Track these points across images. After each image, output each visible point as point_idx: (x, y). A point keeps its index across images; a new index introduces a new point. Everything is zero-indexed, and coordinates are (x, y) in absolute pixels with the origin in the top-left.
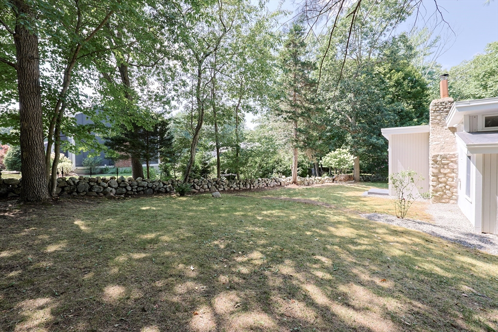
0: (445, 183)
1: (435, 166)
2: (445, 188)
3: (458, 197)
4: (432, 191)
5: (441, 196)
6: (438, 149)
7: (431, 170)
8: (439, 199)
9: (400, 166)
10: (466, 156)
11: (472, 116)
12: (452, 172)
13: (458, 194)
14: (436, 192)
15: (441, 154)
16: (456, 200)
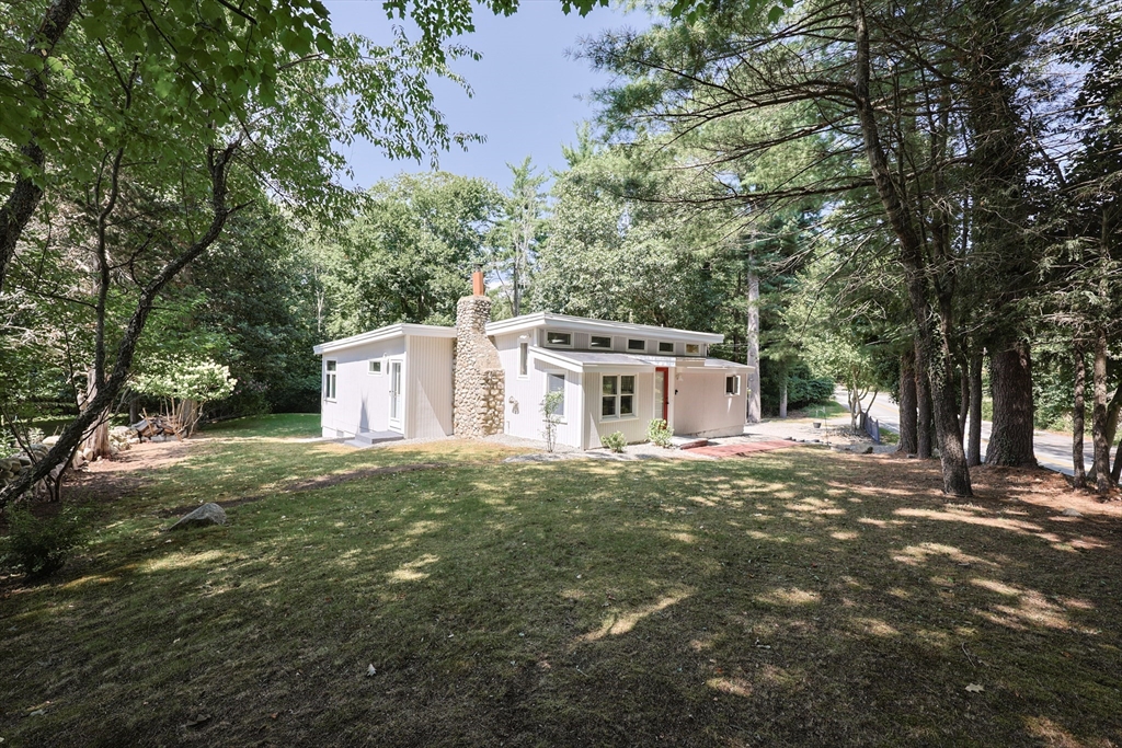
0: (495, 408)
1: (486, 387)
2: (494, 415)
3: (506, 424)
4: (480, 421)
5: (491, 425)
6: (485, 364)
7: (482, 392)
8: (489, 431)
9: (420, 388)
10: (545, 374)
11: (541, 330)
12: (500, 393)
13: (506, 420)
14: (486, 420)
15: (491, 370)
16: (503, 428)
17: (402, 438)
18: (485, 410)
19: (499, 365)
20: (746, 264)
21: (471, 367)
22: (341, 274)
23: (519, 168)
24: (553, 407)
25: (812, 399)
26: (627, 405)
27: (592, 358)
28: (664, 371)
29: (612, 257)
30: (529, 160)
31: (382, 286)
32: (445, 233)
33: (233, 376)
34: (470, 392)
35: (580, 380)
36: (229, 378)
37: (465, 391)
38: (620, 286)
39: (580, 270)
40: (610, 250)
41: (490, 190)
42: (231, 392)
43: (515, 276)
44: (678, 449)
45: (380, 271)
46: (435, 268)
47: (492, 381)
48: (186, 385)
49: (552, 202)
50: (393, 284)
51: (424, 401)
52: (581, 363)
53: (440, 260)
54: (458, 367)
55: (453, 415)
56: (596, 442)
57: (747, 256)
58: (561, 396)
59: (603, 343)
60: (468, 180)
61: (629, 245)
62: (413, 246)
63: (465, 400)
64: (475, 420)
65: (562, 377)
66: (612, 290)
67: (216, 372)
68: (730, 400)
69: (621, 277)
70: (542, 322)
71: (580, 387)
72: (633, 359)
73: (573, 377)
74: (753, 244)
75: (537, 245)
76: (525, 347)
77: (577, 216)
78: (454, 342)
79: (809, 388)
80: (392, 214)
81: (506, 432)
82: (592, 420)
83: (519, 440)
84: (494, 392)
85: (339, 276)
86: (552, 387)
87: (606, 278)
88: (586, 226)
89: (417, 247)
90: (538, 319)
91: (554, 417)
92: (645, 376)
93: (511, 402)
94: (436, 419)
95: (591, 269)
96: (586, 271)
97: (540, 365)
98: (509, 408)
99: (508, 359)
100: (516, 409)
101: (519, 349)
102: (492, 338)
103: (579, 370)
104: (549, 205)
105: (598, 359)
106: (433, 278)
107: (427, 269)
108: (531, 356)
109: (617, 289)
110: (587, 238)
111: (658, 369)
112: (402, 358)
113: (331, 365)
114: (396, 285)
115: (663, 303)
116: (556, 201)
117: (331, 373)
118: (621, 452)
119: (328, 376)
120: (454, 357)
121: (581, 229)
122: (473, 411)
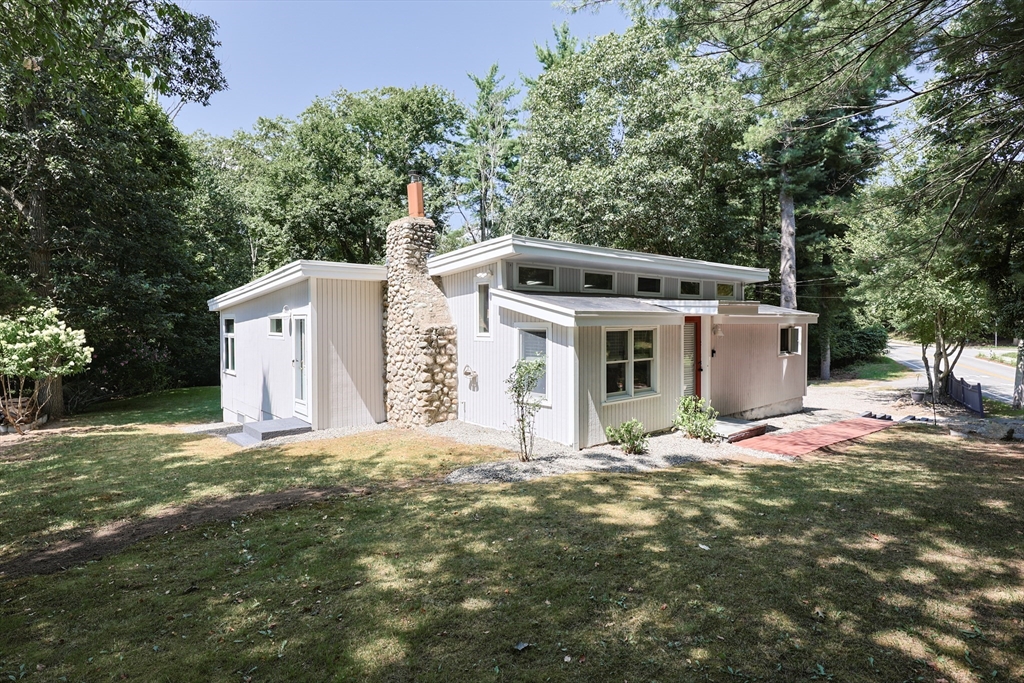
0: (443, 382)
1: (429, 352)
2: (443, 393)
3: (461, 407)
4: (422, 403)
5: (438, 408)
6: (427, 317)
7: (424, 360)
8: (434, 416)
9: (334, 355)
10: (516, 331)
11: (508, 263)
12: (450, 360)
13: (460, 400)
14: (430, 401)
15: (436, 326)
16: (456, 412)
17: (309, 429)
18: (427, 386)
19: (449, 319)
20: (777, 182)
21: (407, 323)
22: (267, 215)
23: (483, 79)
24: (528, 382)
25: (858, 355)
26: (643, 376)
27: (587, 304)
28: (694, 322)
29: (604, 176)
30: (495, 69)
31: (316, 225)
32: (391, 157)
33: (89, 343)
34: (407, 359)
35: (571, 340)
36: (84, 345)
37: (400, 358)
38: (615, 212)
39: (562, 194)
40: (600, 167)
41: (445, 101)
42: (88, 365)
43: (482, 212)
44: (725, 443)
45: (311, 206)
46: (380, 201)
47: (438, 343)
48: (15, 357)
49: (525, 118)
50: (329, 223)
51: (340, 375)
52: (572, 312)
53: (386, 191)
54: (390, 324)
55: (385, 394)
56: (598, 435)
57: (779, 172)
58: (542, 366)
59: (600, 283)
60: (419, 89)
61: (625, 159)
62: (351, 175)
63: (401, 372)
64: (414, 400)
65: (542, 334)
66: (605, 218)
67: (63, 337)
68: (785, 362)
69: (618, 201)
70: (510, 250)
71: (571, 350)
72: (648, 305)
73: (560, 334)
74: (786, 157)
75: (507, 173)
76: (484, 290)
77: (557, 125)
78: (384, 287)
79: (854, 341)
80: (324, 135)
81: (461, 418)
82: (591, 402)
83: (479, 431)
84: (441, 360)
85: (263, 216)
86: (526, 352)
87: (598, 201)
88: (568, 139)
89: (357, 177)
90: (504, 247)
91: (530, 398)
92: (669, 331)
93: (467, 374)
94: (360, 399)
95: (577, 190)
96: (571, 194)
97: (508, 317)
98: (464, 382)
99: (461, 310)
100: (474, 384)
101: (476, 295)
102: (438, 280)
103: (570, 323)
104: (521, 123)
105: (599, 306)
106: (378, 215)
107: (370, 203)
108: (495, 303)
109: (612, 216)
110: (570, 153)
111: (689, 319)
112: (306, 312)
113: (230, 324)
114: (333, 224)
115: (672, 234)
116: (529, 114)
117: (230, 335)
118: (640, 452)
119: (227, 339)
120: (385, 308)
121: (562, 143)
122: (412, 388)
